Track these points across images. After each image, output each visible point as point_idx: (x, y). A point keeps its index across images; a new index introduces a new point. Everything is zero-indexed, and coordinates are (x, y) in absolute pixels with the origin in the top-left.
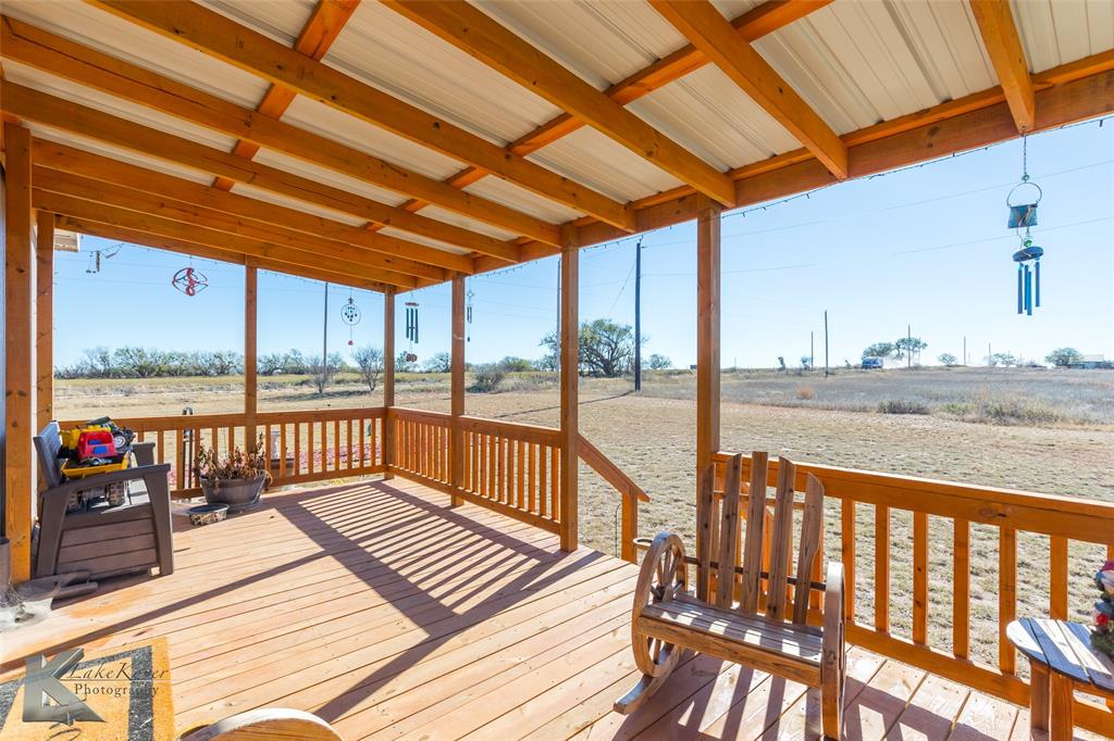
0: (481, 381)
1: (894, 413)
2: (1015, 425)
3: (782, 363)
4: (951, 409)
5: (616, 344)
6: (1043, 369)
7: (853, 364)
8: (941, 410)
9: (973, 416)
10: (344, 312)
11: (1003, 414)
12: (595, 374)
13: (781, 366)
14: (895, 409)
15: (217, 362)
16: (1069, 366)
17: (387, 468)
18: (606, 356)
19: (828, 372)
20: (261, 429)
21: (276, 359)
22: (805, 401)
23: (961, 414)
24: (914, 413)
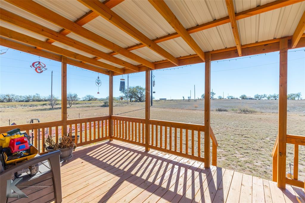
0: (106, 104)
1: (220, 111)
2: (248, 114)
3: (184, 98)
4: (233, 110)
5: (142, 93)
6: (239, 99)
7: (199, 98)
8: (231, 110)
9: (239, 112)
10: (96, 82)
11: (245, 111)
12: (136, 101)
13: (183, 99)
14: (220, 110)
15: (7, 98)
16: (245, 99)
17: (111, 137)
18: (139, 96)
19: (195, 100)
20: (68, 126)
21: (30, 97)
22: (197, 108)
23: (235, 111)
24: (224, 111)
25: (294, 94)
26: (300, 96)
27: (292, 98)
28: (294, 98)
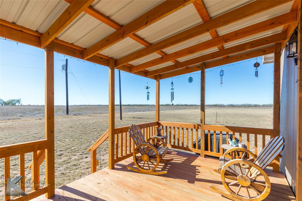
25: (15, 100)
26: (20, 102)
27: (13, 104)
28: (15, 104)
